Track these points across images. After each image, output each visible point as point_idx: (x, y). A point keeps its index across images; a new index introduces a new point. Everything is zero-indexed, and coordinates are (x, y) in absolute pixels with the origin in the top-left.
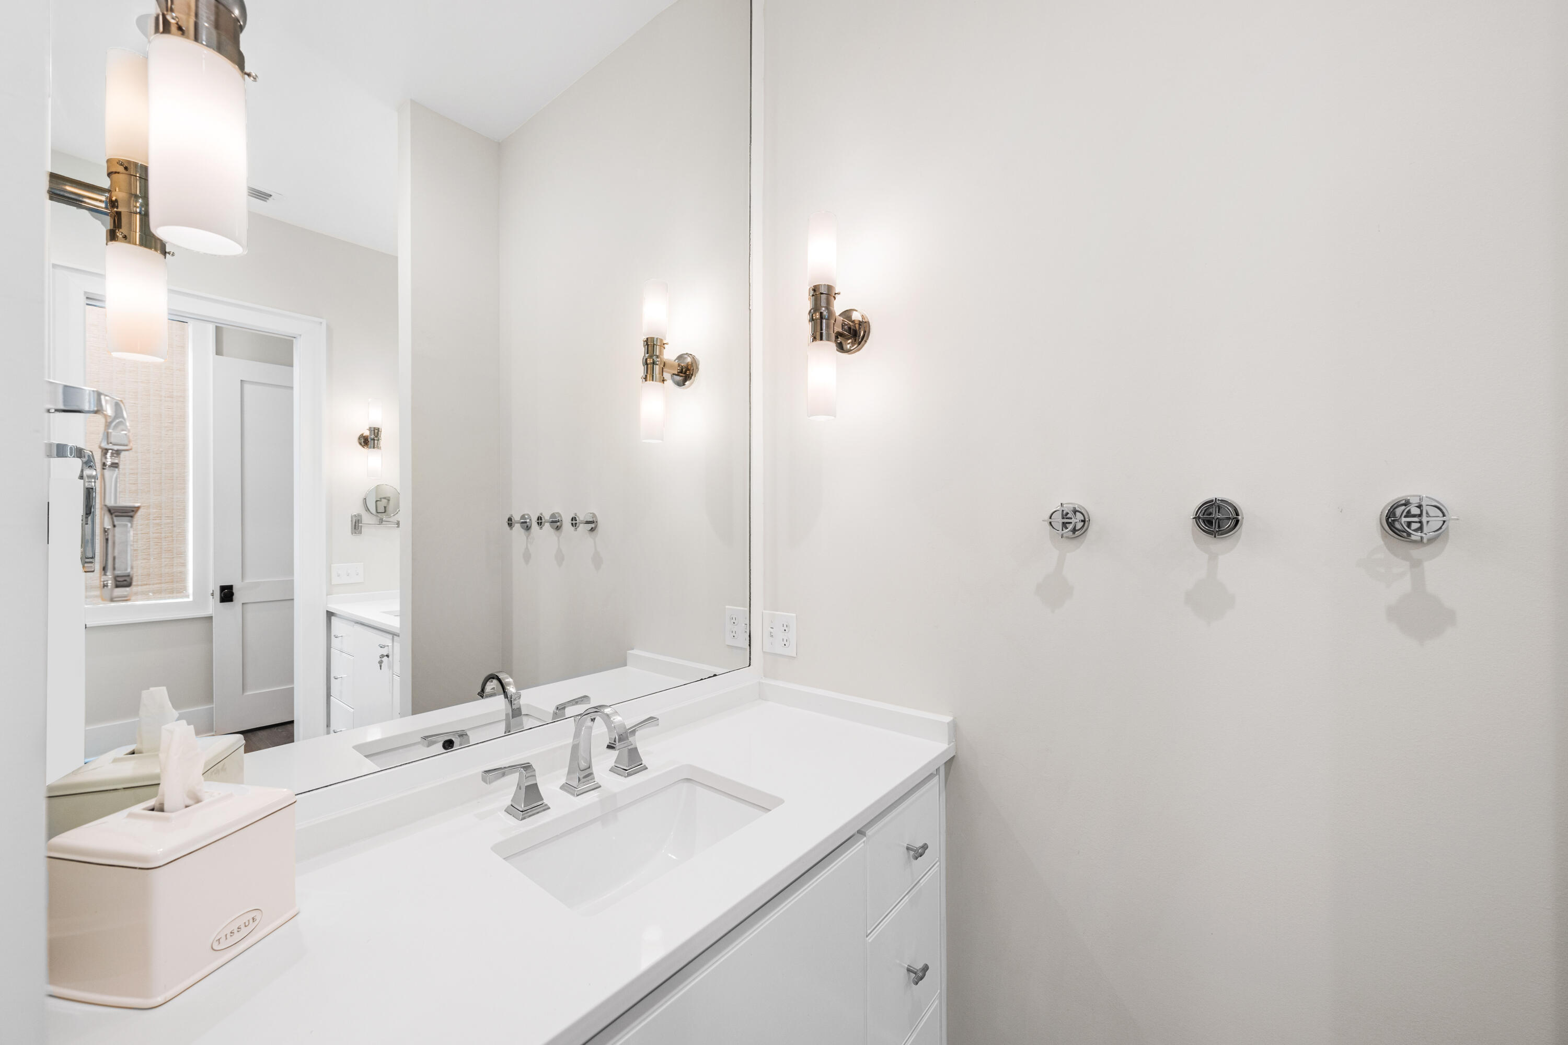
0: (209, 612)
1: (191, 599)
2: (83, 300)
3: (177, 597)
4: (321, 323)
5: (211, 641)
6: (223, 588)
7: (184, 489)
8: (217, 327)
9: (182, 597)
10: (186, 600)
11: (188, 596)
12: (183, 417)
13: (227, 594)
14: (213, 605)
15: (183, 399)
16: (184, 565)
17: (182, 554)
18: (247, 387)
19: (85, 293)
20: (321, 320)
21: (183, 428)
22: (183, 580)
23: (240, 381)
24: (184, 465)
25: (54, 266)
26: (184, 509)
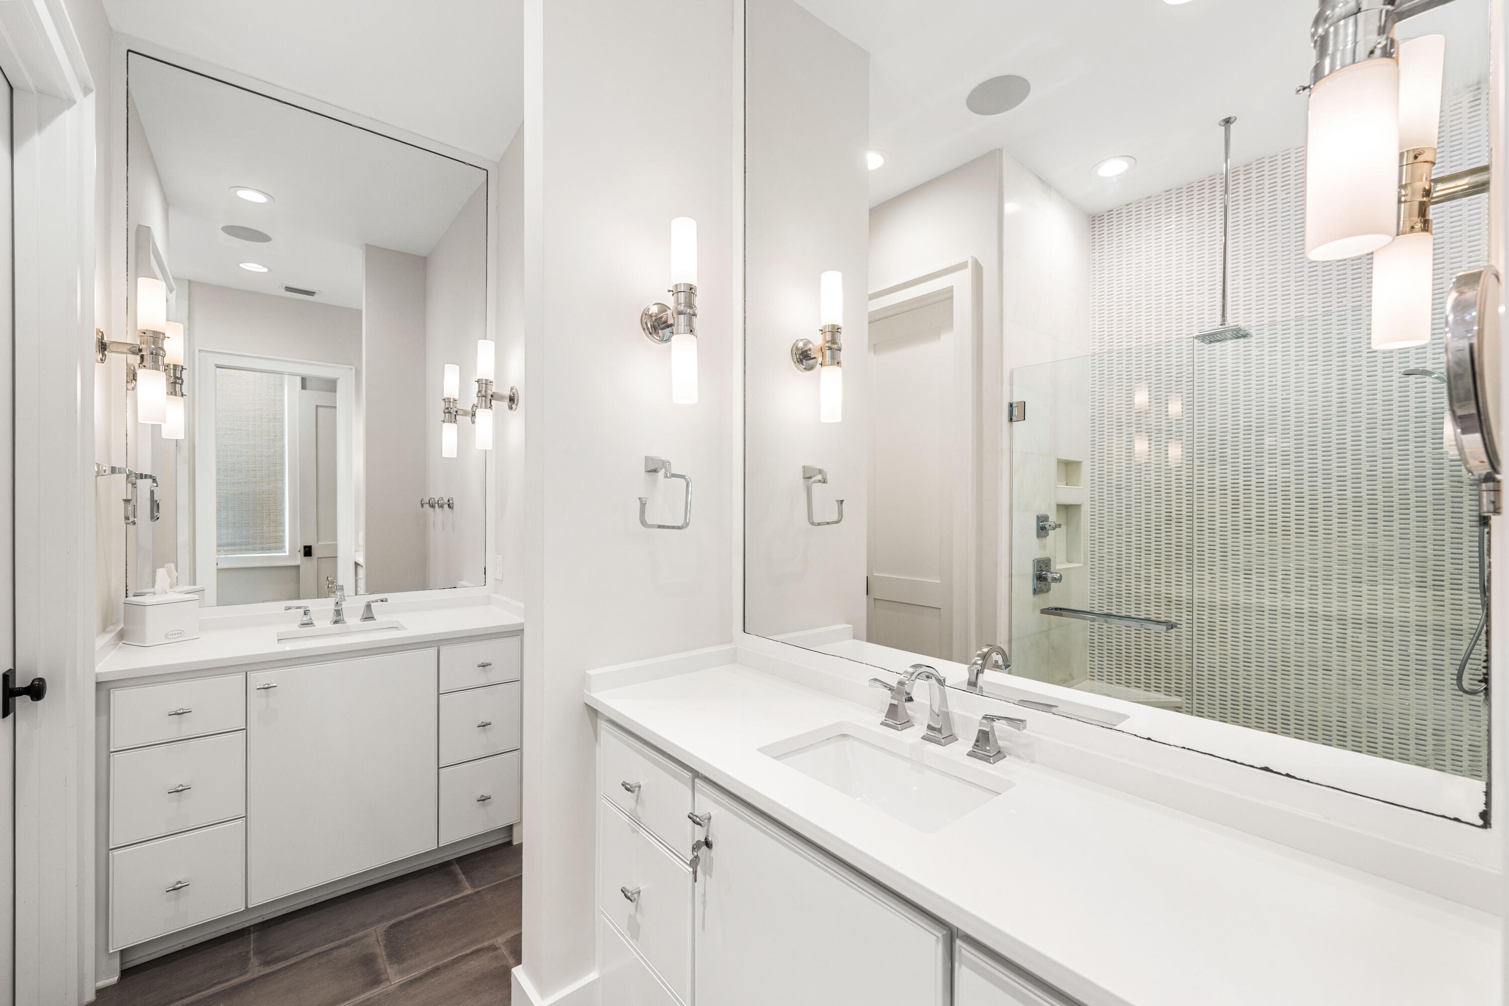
0: (298, 562)
1: (287, 554)
2: (214, 367)
3: (279, 553)
4: (352, 369)
5: (299, 582)
6: (305, 547)
7: (283, 480)
8: (302, 378)
9: (282, 552)
10: (284, 554)
11: (285, 552)
12: (282, 432)
13: (308, 551)
14: (299, 559)
15: (282, 421)
16: (283, 531)
17: (282, 524)
18: (320, 409)
19: (216, 365)
20: (351, 367)
21: (282, 440)
22: (283, 541)
23: (315, 407)
24: (283, 464)
25: (200, 351)
26: (283, 494)
